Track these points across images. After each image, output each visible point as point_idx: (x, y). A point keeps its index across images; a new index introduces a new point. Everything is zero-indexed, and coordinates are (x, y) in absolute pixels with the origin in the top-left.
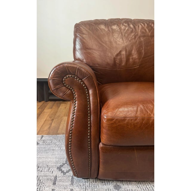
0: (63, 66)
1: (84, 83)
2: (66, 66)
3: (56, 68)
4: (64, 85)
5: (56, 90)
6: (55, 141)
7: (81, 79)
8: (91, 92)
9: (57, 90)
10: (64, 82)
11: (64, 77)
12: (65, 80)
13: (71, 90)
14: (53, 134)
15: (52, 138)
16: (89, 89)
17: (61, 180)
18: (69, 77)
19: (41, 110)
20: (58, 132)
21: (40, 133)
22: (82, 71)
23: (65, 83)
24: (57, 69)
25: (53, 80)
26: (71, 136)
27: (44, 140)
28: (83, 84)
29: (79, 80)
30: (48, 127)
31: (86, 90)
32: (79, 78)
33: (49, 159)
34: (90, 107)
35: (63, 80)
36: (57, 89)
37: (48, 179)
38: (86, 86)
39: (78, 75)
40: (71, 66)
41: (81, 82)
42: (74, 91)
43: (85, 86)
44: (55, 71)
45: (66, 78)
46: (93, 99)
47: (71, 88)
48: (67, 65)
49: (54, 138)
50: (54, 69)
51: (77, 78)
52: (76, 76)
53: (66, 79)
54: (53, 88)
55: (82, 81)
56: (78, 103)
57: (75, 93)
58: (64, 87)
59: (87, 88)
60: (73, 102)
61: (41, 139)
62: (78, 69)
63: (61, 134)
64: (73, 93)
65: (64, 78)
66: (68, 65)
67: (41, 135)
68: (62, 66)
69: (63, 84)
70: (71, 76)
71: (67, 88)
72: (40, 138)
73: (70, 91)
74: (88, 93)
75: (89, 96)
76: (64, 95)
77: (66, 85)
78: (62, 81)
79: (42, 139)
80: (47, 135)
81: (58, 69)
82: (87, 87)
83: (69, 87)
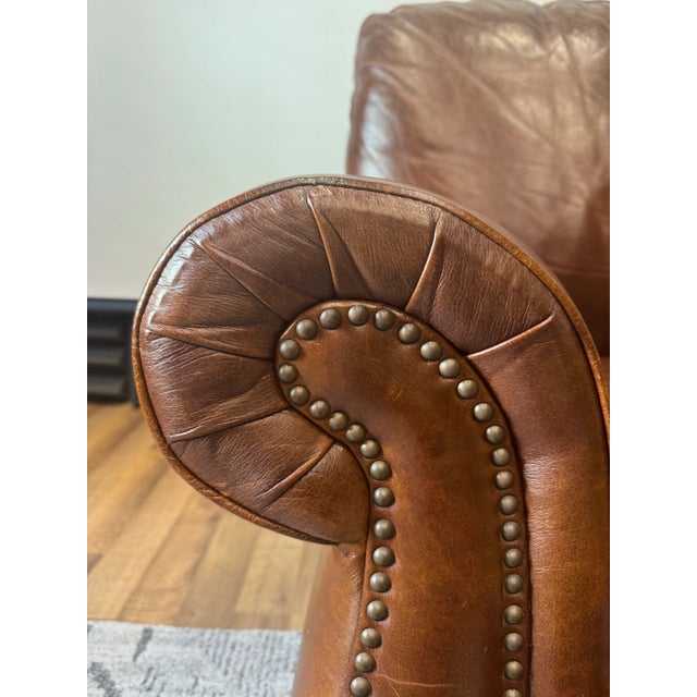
0: (290, 209)
1: (485, 389)
2: (323, 212)
3: (210, 229)
4: (285, 397)
5: (203, 443)
6: (214, 677)
9: (214, 448)
10: (285, 370)
11: (287, 324)
12: (297, 354)
13: (351, 448)
14: (205, 624)
15: (198, 652)
16: (527, 449)
18: (340, 320)
20: (239, 607)
21: (139, 606)
22: (478, 263)
23: (295, 379)
24: (224, 232)
25: (182, 345)
27: (150, 669)
28: (474, 397)
29: (438, 357)
30: (187, 564)
31: (500, 454)
32: (438, 334)
35: (283, 347)
36: (214, 436)
38: (499, 414)
39: (439, 313)
40: (367, 215)
41: (458, 375)
42: (378, 455)
43: (488, 421)
44: (199, 253)
45: (314, 333)
47: (354, 431)
48: (328, 203)
49: (211, 652)
50: (199, 238)
51: (417, 340)
52: (414, 316)
53: (307, 345)
54: (181, 426)
55: (468, 369)
57: (387, 475)
58: (285, 419)
59: (512, 441)
60: (362, 558)
61: (135, 657)
62: (442, 242)
63: (251, 627)
64: (364, 474)
65: (294, 335)
66: (340, 204)
67: (139, 628)
68: (274, 204)
69: (281, 387)
70: (367, 317)
71: (318, 425)
72: (133, 647)
73: (338, 452)
74: (520, 485)
75: (526, 515)
76: (282, 493)
77: (308, 399)
78: (273, 359)
79: (140, 659)
80: (176, 624)
81: (238, 235)
82: (507, 424)
83: (328, 414)
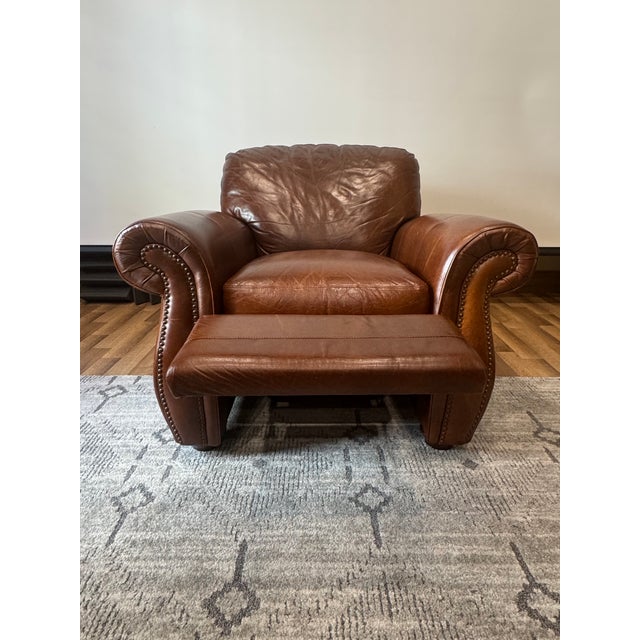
1: (182, 260)
2: (144, 228)
4: (143, 264)
7: (177, 253)
8: (198, 278)
9: (130, 274)
10: (142, 258)
11: (141, 249)
12: (144, 255)
13: (159, 274)
16: (193, 271)
17: (153, 453)
18: (151, 248)
19: (150, 323)
23: (145, 260)
25: (121, 254)
26: (161, 362)
28: (180, 262)
29: (172, 254)
31: (188, 274)
32: (171, 250)
33: (142, 419)
34: (197, 307)
35: (142, 254)
36: (130, 272)
37: (129, 451)
38: (186, 265)
39: (170, 245)
40: (152, 228)
41: (176, 257)
42: (164, 275)
43: (184, 267)
45: (147, 251)
46: (204, 292)
47: (158, 271)
51: (167, 251)
52: (166, 246)
53: (146, 253)
54: (124, 269)
55: (178, 256)
56: (174, 300)
57: (167, 279)
58: (144, 268)
59: (189, 270)
60: (164, 297)
62: (166, 232)
64: (162, 279)
65: (143, 251)
66: (147, 226)
69: (142, 262)
70: (156, 247)
71: (151, 269)
73: (157, 276)
74: (193, 280)
75: (194, 285)
76: (145, 283)
77: (148, 263)
78: (140, 256)
82: (188, 267)
83: (153, 267)
